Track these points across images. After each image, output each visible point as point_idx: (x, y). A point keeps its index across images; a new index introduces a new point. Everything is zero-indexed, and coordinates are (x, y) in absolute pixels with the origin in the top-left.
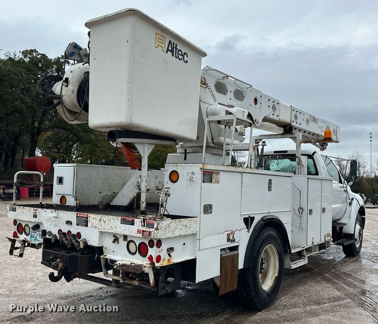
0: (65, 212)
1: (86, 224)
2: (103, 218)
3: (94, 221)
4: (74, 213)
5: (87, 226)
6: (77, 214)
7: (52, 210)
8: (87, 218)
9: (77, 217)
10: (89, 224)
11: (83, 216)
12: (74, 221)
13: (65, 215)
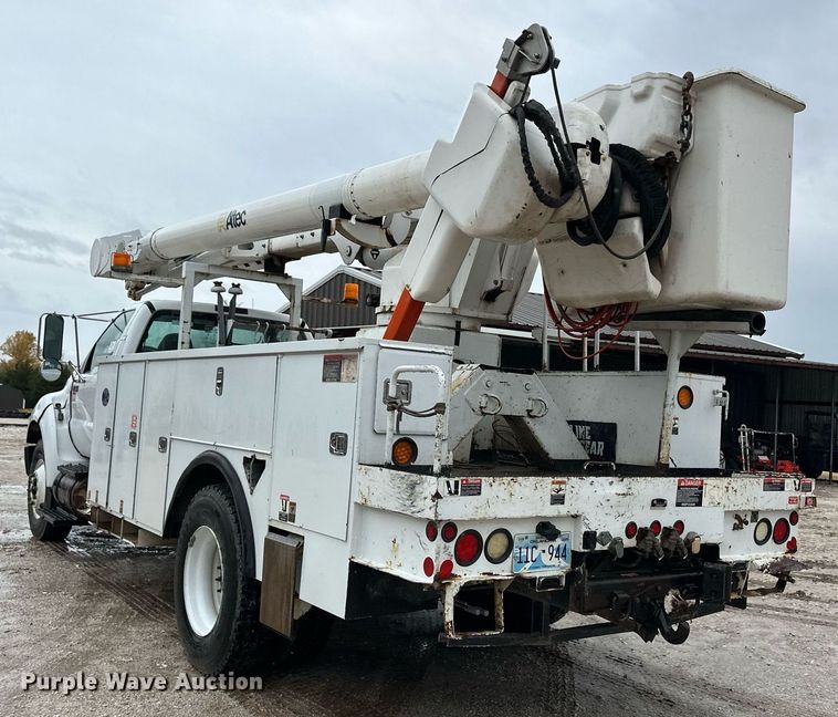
0: (649, 479)
1: (697, 500)
2: (733, 484)
3: (715, 492)
4: (672, 479)
5: (699, 504)
6: (680, 482)
7: (611, 479)
8: (701, 488)
9: (679, 488)
10: (705, 501)
11: (692, 483)
12: (671, 498)
13: (650, 486)
